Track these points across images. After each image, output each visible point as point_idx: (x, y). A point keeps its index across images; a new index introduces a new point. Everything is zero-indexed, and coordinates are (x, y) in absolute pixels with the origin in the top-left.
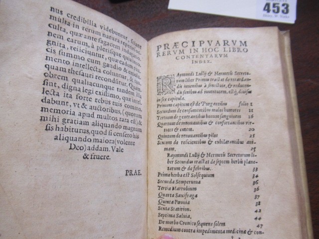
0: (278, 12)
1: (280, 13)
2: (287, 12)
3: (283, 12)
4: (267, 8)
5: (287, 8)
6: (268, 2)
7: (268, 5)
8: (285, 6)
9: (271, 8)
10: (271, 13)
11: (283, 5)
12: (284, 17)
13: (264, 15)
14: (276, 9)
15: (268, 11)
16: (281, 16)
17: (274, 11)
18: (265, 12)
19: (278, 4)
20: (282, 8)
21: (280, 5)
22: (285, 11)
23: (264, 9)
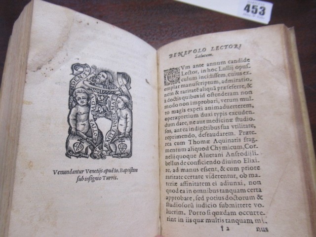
0: (256, 12)
1: (258, 14)
2: (263, 14)
3: (260, 13)
4: (247, 8)
5: (264, 10)
6: (249, 3)
7: (248, 6)
8: (263, 9)
9: (251, 9)
10: (250, 13)
11: (261, 8)
12: (261, 18)
13: (244, 14)
14: (254, 10)
15: (248, 11)
16: (258, 17)
17: (252, 12)
18: (245, 12)
19: (257, 6)
20: (259, 10)
21: (258, 8)
22: (262, 13)
23: (245, 9)
